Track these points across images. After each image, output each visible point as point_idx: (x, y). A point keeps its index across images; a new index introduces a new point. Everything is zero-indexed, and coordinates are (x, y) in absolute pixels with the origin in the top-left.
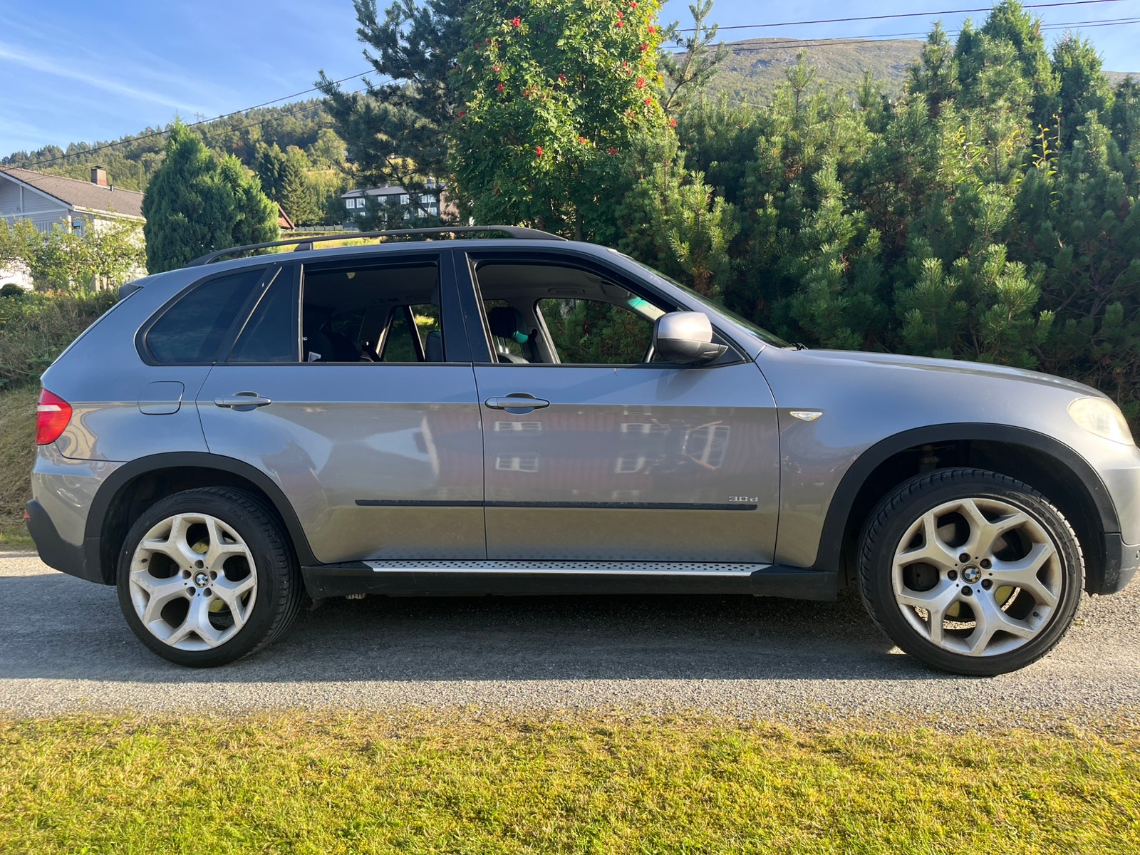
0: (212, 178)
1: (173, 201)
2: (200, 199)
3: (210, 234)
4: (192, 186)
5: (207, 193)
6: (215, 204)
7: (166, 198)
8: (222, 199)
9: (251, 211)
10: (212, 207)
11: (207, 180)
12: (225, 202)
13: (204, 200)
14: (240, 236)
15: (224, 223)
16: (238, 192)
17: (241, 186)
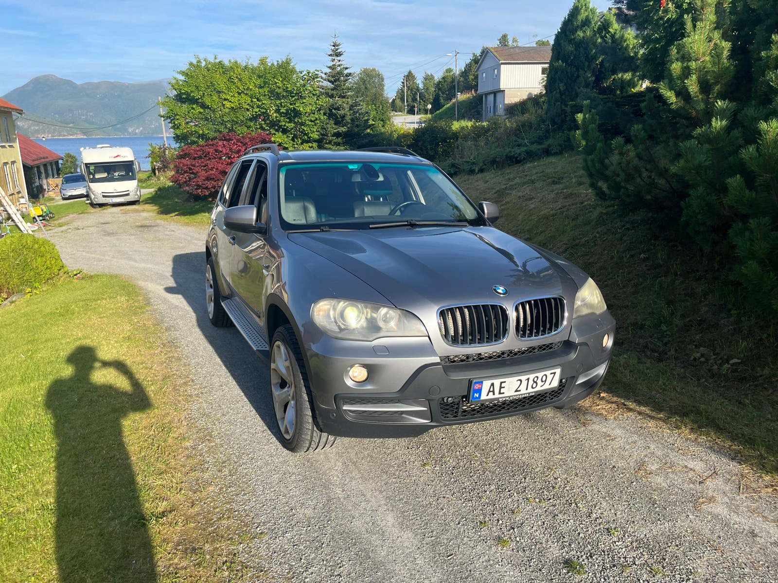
0: (584, 32)
1: (559, 53)
2: (573, 49)
3: (576, 73)
5: (579, 44)
6: (582, 50)
8: (587, 46)
10: (580, 53)
11: (580, 34)
12: (588, 49)
13: (576, 50)
14: (603, 70)
15: (587, 63)
16: (606, 37)
17: (609, 32)
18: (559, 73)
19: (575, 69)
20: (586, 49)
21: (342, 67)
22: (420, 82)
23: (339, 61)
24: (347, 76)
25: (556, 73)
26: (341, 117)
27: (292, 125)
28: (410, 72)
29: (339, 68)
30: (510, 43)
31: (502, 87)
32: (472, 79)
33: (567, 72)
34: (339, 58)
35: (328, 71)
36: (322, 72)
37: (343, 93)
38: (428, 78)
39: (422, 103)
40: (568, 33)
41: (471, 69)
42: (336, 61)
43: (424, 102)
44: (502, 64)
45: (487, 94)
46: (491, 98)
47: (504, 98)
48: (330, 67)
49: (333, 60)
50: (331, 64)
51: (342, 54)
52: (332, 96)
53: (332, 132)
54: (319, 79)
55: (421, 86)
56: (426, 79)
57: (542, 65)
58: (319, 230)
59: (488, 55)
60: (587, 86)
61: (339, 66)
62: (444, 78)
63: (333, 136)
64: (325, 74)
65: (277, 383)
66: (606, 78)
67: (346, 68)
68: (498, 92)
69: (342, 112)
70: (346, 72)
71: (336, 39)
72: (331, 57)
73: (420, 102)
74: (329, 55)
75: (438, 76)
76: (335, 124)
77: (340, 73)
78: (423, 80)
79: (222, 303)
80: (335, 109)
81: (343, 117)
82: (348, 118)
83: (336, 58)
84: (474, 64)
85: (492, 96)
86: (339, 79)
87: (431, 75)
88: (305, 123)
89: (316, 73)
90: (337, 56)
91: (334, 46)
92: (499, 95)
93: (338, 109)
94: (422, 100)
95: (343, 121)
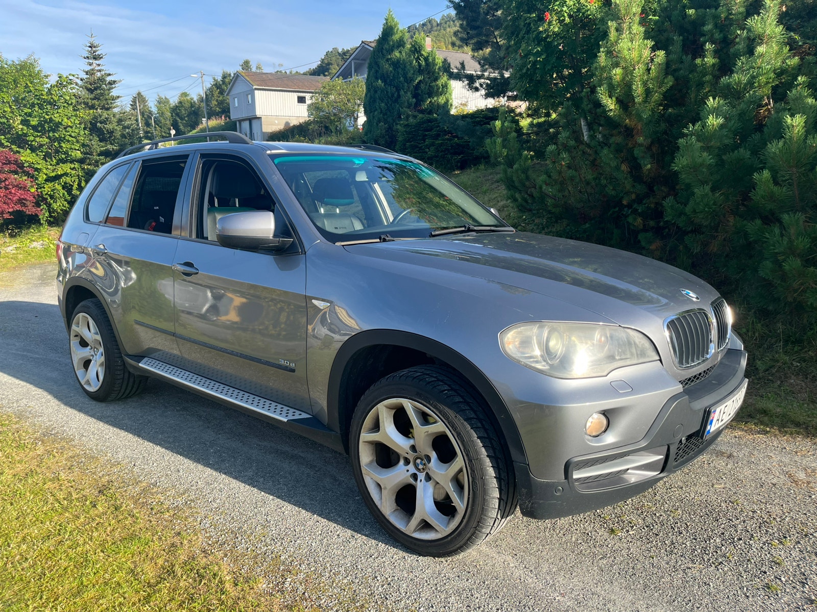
0: (400, 52)
1: (377, 72)
2: (391, 69)
3: (396, 93)
4: (388, 60)
5: (396, 64)
6: (400, 70)
7: (373, 70)
8: (405, 67)
9: (429, 73)
10: (398, 74)
11: (397, 54)
12: (406, 69)
13: (394, 70)
14: (420, 92)
15: (406, 84)
16: (420, 60)
17: (423, 55)
18: (379, 92)
19: (394, 89)
20: (404, 69)
21: (103, 73)
22: (152, 106)
23: (99, 65)
24: (110, 83)
25: (376, 92)
26: (108, 133)
27: (45, 140)
28: (139, 94)
29: (99, 74)
30: (254, 69)
31: (258, 113)
32: (215, 105)
33: (387, 92)
34: (97, 62)
35: (85, 76)
36: (77, 78)
37: (108, 104)
38: (161, 102)
39: (158, 128)
40: (384, 52)
41: (213, 94)
42: (94, 65)
43: (161, 127)
44: (256, 89)
45: (240, 121)
46: (246, 125)
47: (261, 125)
48: (87, 73)
49: (91, 64)
50: (88, 68)
51: (102, 58)
52: (92, 107)
53: (98, 150)
54: (73, 86)
55: (154, 110)
56: (159, 102)
57: (297, 94)
58: (378, 240)
59: (239, 79)
60: (409, 107)
61: (100, 71)
62: (180, 102)
63: (99, 155)
64: (81, 80)
65: (371, 462)
66: (424, 101)
67: (109, 75)
68: (253, 119)
69: (109, 127)
70: (108, 79)
71: (93, 39)
72: (87, 61)
73: (155, 127)
74: (85, 58)
75: (174, 101)
76: (101, 141)
77: (102, 80)
78: (156, 103)
79: (140, 364)
80: (101, 123)
81: (111, 132)
82: (118, 134)
83: (94, 62)
84: (215, 89)
85: (247, 123)
86: (100, 87)
87: (165, 98)
88: (64, 138)
89: (71, 77)
90: (95, 58)
91: (90, 47)
92: (254, 122)
93: (103, 122)
94: (158, 125)
95: (110, 137)
